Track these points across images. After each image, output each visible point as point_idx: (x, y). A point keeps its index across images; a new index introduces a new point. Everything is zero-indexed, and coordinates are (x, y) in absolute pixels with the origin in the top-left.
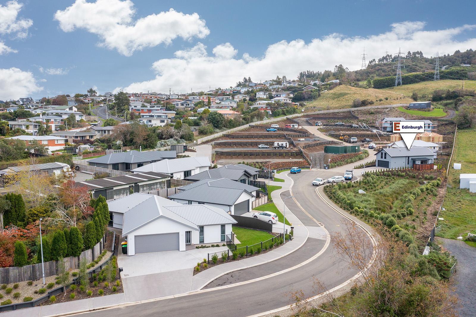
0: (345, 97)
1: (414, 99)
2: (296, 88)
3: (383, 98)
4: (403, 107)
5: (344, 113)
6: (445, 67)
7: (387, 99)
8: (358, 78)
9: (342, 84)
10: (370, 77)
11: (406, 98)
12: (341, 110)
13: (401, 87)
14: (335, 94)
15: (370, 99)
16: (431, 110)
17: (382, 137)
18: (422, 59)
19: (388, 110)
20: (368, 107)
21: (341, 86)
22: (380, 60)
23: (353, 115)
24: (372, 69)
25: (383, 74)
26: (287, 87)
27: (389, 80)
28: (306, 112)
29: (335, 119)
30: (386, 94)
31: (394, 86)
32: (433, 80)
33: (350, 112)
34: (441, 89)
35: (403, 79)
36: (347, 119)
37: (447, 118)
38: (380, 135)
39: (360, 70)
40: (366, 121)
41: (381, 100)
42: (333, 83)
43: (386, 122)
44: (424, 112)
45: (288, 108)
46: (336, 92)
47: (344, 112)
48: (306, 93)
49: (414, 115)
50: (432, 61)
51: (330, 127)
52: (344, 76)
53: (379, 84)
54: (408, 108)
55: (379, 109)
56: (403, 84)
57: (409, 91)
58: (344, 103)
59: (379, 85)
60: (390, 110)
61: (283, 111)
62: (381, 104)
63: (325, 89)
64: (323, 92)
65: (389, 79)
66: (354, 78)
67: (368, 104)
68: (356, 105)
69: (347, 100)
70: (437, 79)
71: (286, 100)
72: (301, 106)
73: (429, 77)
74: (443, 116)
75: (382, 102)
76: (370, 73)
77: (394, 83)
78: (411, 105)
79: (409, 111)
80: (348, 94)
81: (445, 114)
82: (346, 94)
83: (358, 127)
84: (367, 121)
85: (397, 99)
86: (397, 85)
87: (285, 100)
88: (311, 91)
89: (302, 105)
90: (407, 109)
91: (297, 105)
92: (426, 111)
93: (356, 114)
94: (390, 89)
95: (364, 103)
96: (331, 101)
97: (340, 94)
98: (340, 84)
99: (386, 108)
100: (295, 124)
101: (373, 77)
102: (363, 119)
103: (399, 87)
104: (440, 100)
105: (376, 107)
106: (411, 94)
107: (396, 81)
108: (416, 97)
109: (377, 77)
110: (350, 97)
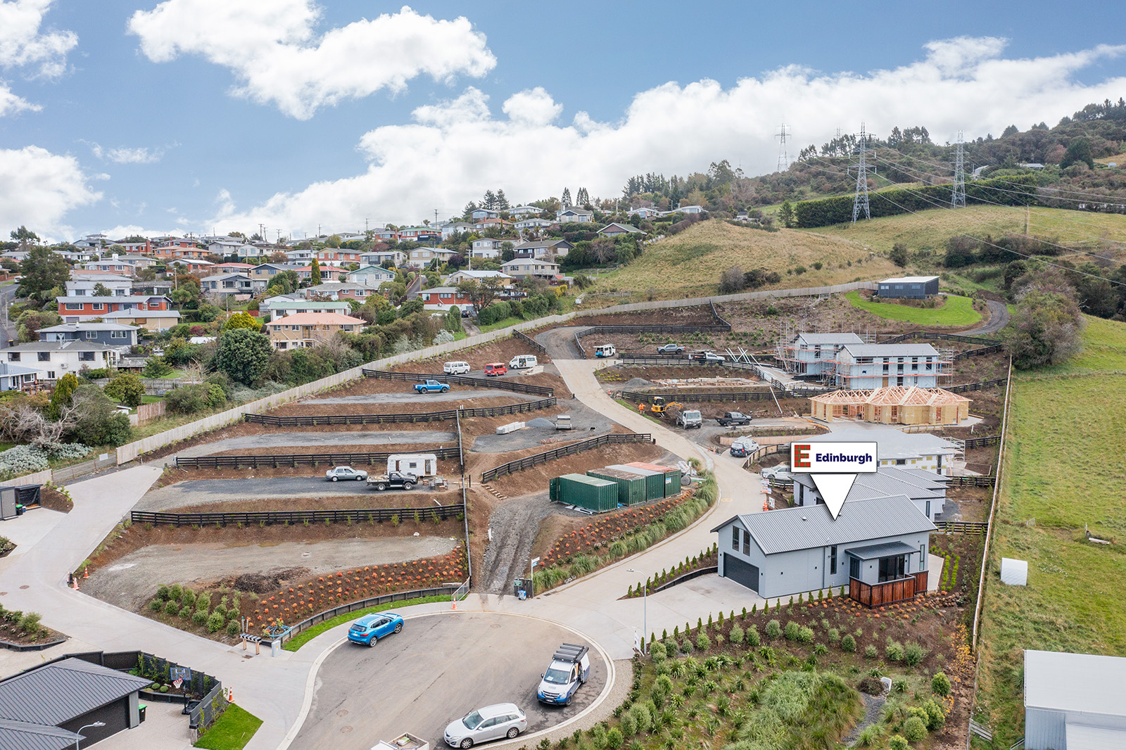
0: (705, 258)
1: (896, 261)
2: (582, 228)
3: (806, 264)
4: (860, 291)
5: (692, 310)
6: (980, 169)
7: (818, 267)
8: (764, 195)
9: (707, 218)
10: (796, 193)
11: (875, 258)
12: (685, 302)
13: (868, 225)
14: (680, 249)
15: (771, 265)
16: (937, 304)
17: (789, 401)
18: (926, 147)
19: (817, 301)
20: (759, 293)
21: (705, 223)
22: (826, 149)
23: (716, 318)
24: (803, 173)
25: (828, 185)
26: (561, 227)
27: (837, 206)
28: (587, 306)
29: (661, 332)
30: (821, 247)
31: (850, 219)
32: (948, 206)
33: (708, 307)
34: (969, 232)
35: (872, 203)
36: (697, 332)
37: (983, 332)
38: (783, 395)
39: (775, 174)
40: (750, 340)
41: (800, 271)
42: (683, 214)
43: (804, 347)
44: (918, 309)
45: (530, 295)
46: (686, 242)
47: (692, 308)
48: (601, 245)
49: (891, 320)
50: (946, 155)
51: (637, 361)
52: (727, 191)
53: (812, 216)
54: (877, 295)
55: (792, 300)
56: (873, 215)
57: (887, 236)
58: (699, 278)
59: (812, 218)
60: (824, 304)
61: (512, 305)
62: (799, 283)
63: (659, 234)
64: (650, 241)
65: (836, 201)
66: (755, 195)
67: (764, 283)
68: (728, 287)
69: (710, 268)
70: (959, 202)
71: (543, 267)
72: (577, 287)
73: (940, 198)
74: (972, 322)
75: (802, 276)
76: (795, 182)
77: (851, 213)
78: (883, 288)
79: (876, 305)
80: (716, 247)
81: (978, 317)
82: (709, 249)
83: (720, 362)
84: (755, 339)
85: (849, 264)
86: (858, 219)
87: (537, 267)
88: (617, 241)
89: (579, 283)
90: (872, 300)
91: (568, 283)
92: (923, 307)
93: (728, 312)
94: (840, 228)
95: (753, 280)
96: (668, 270)
97: (695, 248)
98: (703, 217)
99: (813, 296)
100: (527, 356)
101: (802, 193)
102: (743, 329)
103: (863, 223)
104: (967, 264)
105: (786, 292)
106: (890, 246)
107: (855, 208)
108: (903, 257)
109: (812, 194)
110: (720, 259)
